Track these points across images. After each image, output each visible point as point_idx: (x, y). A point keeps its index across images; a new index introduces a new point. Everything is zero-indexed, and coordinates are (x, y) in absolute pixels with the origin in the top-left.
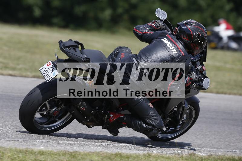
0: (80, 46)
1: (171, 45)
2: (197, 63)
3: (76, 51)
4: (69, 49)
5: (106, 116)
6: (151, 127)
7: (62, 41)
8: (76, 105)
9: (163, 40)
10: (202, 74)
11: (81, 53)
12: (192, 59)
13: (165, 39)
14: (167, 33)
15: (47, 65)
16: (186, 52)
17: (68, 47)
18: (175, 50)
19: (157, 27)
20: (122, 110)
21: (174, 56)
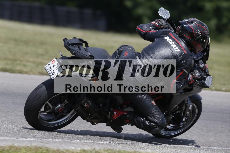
0: (84, 44)
1: (173, 43)
2: (199, 61)
3: (80, 49)
4: (73, 47)
5: (110, 113)
6: (154, 124)
7: (66, 39)
8: (80, 102)
9: (165, 38)
10: (205, 72)
11: (85, 51)
12: (195, 57)
13: (167, 37)
14: (170, 32)
15: (52, 63)
16: (189, 50)
17: (73, 45)
18: (177, 48)
19: (160, 26)
20: (126, 107)
21: (176, 55)
